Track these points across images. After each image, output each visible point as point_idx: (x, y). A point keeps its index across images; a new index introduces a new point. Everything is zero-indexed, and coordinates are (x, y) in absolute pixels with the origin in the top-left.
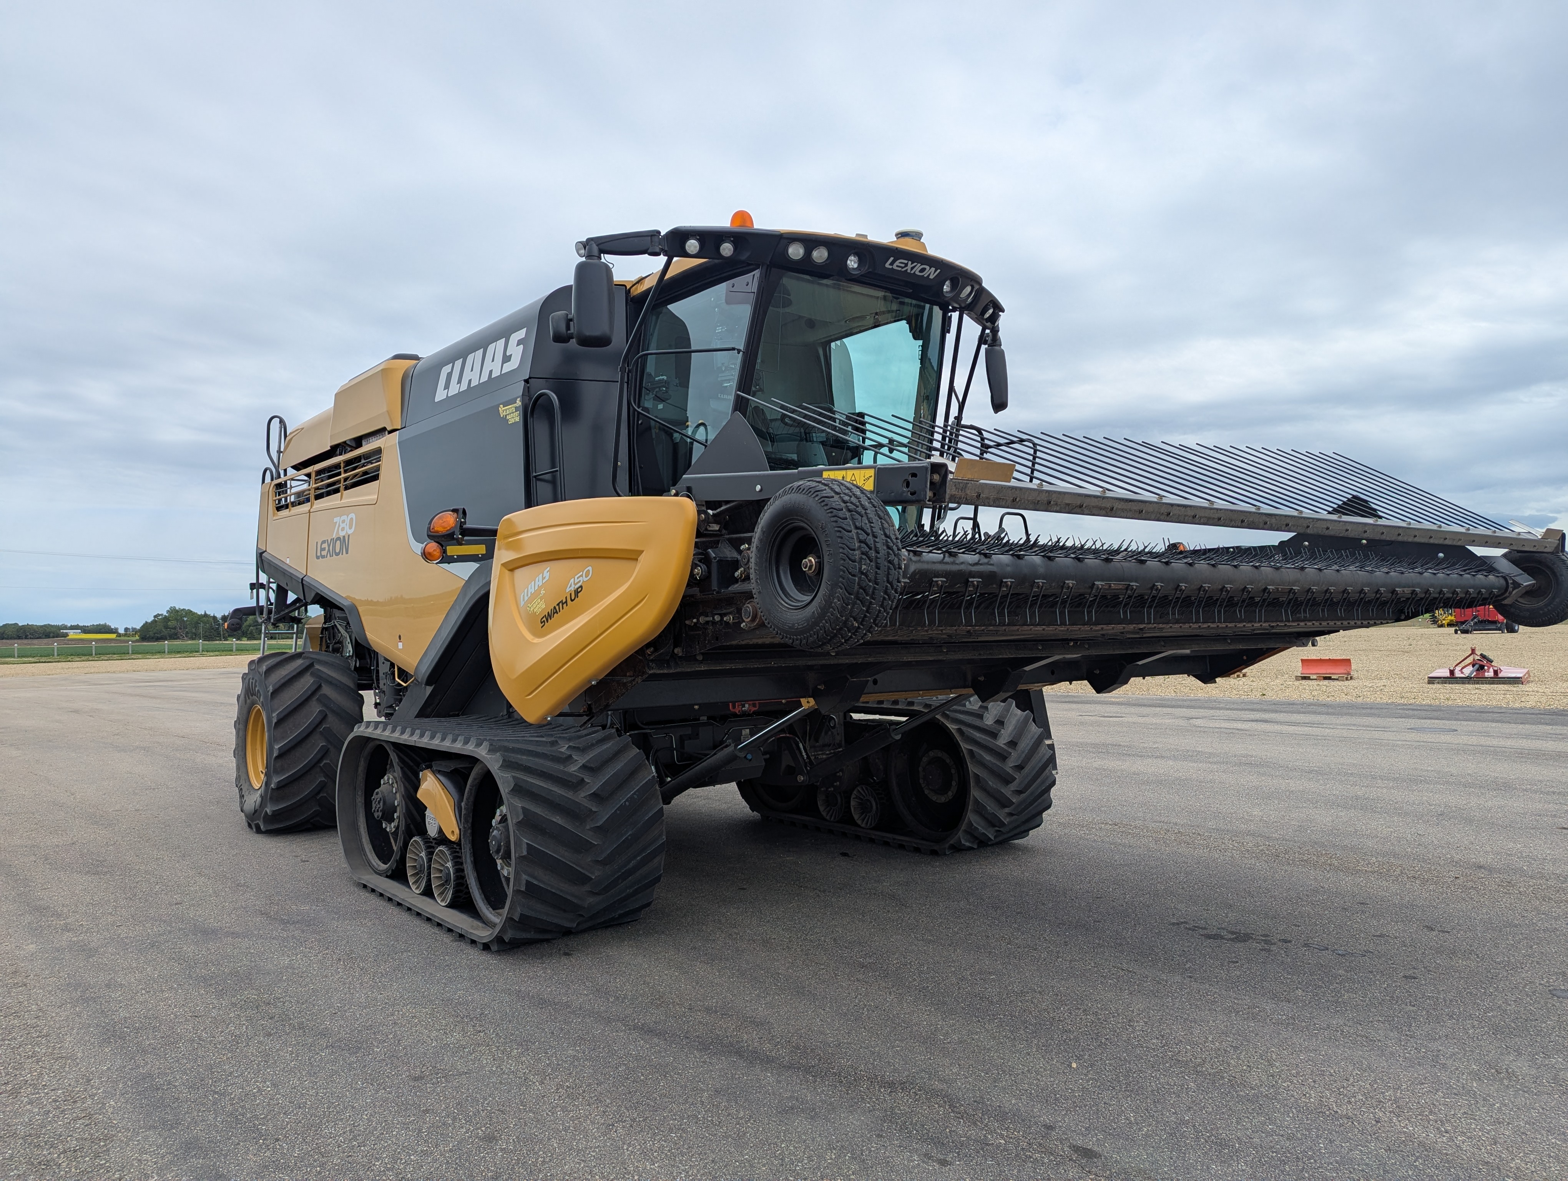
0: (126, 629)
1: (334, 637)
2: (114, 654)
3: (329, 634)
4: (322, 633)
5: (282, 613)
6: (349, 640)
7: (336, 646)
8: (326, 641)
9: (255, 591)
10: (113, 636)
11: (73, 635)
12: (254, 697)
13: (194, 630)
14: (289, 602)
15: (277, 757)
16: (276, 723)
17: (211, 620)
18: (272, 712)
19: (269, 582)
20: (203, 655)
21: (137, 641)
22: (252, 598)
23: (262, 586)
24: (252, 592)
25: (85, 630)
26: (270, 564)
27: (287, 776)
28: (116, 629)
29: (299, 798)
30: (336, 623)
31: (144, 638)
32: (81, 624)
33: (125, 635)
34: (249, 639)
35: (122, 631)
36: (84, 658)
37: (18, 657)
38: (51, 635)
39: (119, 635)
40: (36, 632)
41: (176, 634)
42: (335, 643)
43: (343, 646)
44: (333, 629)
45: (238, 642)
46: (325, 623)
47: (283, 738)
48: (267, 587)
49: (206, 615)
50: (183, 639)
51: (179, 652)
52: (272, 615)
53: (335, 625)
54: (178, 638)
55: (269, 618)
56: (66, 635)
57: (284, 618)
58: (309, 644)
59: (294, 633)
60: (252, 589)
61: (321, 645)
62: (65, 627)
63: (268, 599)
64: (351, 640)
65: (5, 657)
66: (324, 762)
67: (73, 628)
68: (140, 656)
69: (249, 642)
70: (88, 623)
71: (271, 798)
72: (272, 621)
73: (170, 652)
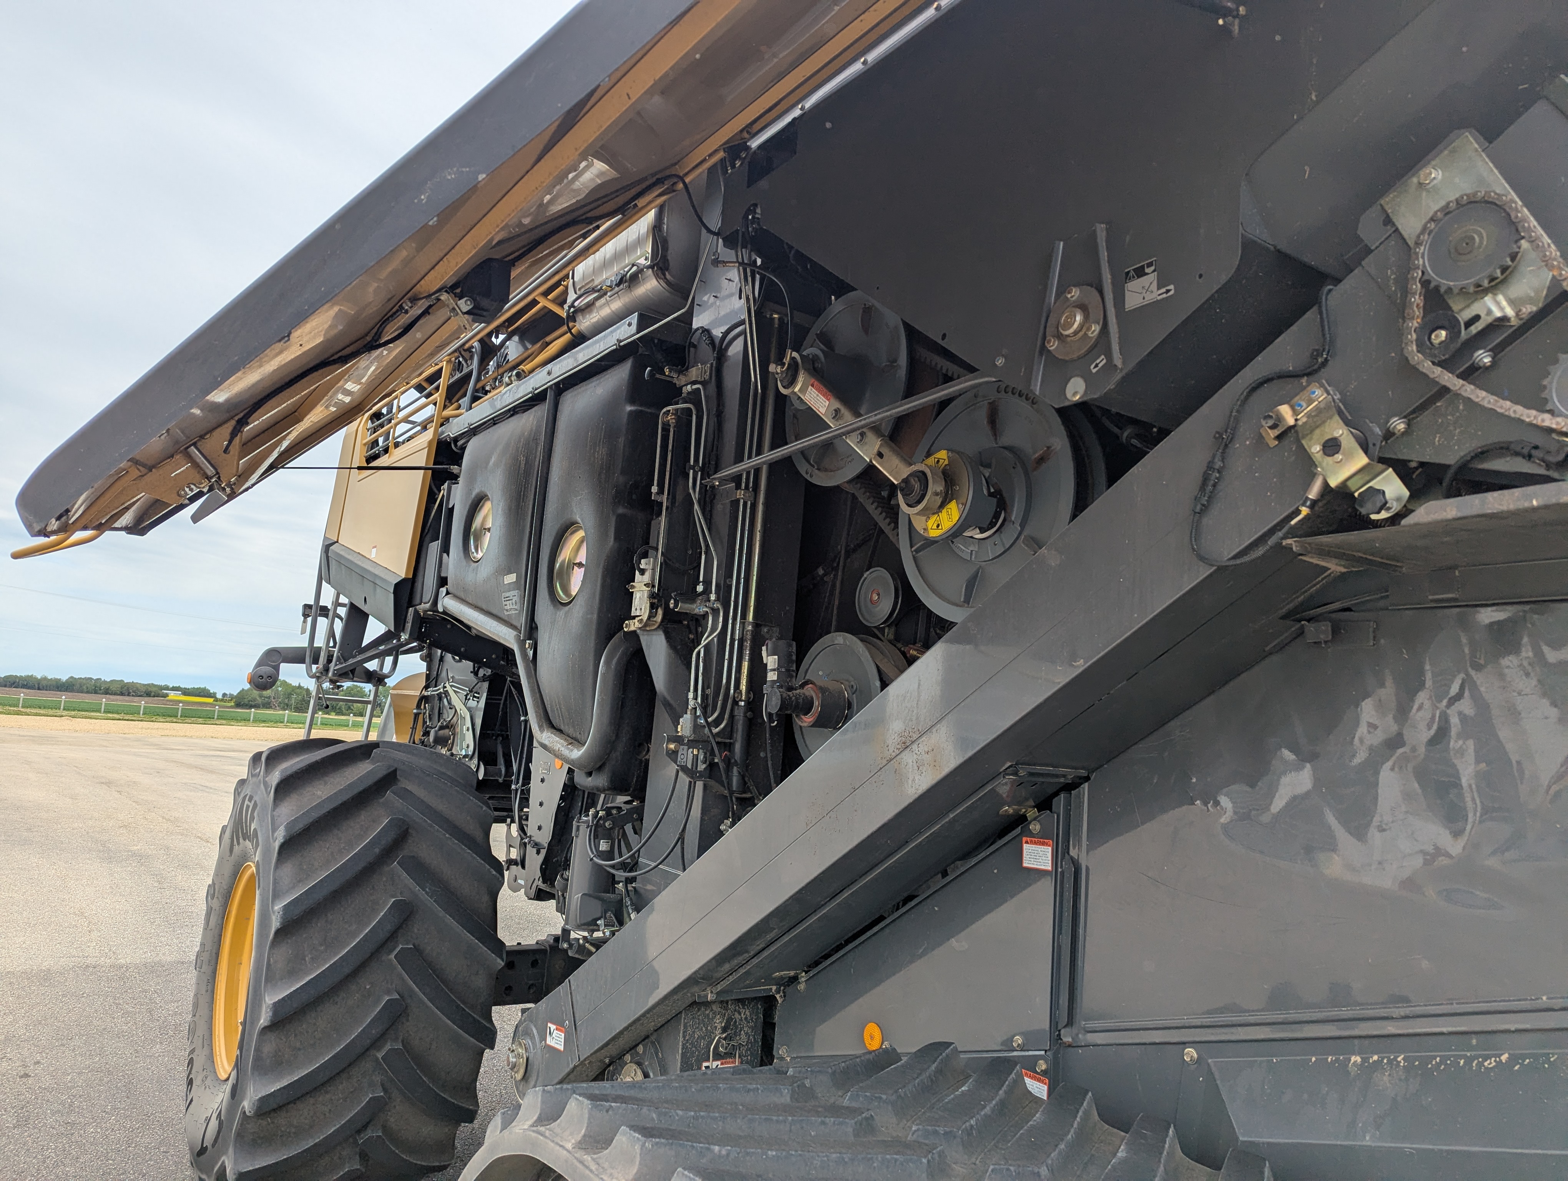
0: (224, 695)
1: (440, 714)
2: (200, 717)
3: (432, 709)
4: (418, 706)
5: (351, 661)
6: (468, 724)
7: (441, 732)
8: (425, 722)
9: (309, 619)
10: (211, 700)
11: (173, 695)
12: (248, 844)
13: (286, 701)
14: (367, 640)
15: (266, 1029)
16: (278, 932)
17: (304, 692)
18: (276, 896)
19: (337, 604)
20: (286, 726)
21: (231, 707)
22: (303, 632)
23: (324, 611)
24: (305, 622)
25: (186, 692)
26: (342, 562)
27: (284, 1082)
28: (215, 694)
29: (311, 1143)
30: (448, 688)
31: (238, 705)
32: (182, 686)
33: (222, 700)
34: (337, 714)
35: (219, 696)
36: (168, 719)
37: (105, 712)
38: (153, 694)
39: (216, 700)
40: (137, 689)
41: (269, 704)
42: (441, 728)
43: (454, 734)
44: (440, 699)
45: (326, 716)
46: (426, 687)
47: (292, 973)
48: (331, 614)
49: (300, 687)
50: (275, 709)
51: (264, 721)
52: (332, 665)
53: (446, 693)
54: (270, 707)
55: (326, 670)
56: (167, 695)
57: (353, 671)
58: (392, 724)
59: (368, 702)
60: (305, 616)
61: (414, 728)
62: (167, 688)
63: (331, 634)
64: (473, 725)
65: (93, 711)
66: (388, 1047)
67: (175, 689)
68: (224, 722)
69: (336, 717)
70: (189, 686)
71: (239, 1135)
72: (330, 674)
73: (255, 721)
